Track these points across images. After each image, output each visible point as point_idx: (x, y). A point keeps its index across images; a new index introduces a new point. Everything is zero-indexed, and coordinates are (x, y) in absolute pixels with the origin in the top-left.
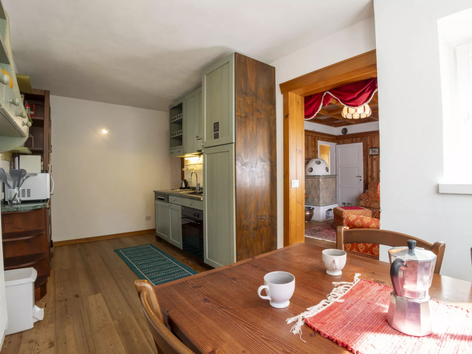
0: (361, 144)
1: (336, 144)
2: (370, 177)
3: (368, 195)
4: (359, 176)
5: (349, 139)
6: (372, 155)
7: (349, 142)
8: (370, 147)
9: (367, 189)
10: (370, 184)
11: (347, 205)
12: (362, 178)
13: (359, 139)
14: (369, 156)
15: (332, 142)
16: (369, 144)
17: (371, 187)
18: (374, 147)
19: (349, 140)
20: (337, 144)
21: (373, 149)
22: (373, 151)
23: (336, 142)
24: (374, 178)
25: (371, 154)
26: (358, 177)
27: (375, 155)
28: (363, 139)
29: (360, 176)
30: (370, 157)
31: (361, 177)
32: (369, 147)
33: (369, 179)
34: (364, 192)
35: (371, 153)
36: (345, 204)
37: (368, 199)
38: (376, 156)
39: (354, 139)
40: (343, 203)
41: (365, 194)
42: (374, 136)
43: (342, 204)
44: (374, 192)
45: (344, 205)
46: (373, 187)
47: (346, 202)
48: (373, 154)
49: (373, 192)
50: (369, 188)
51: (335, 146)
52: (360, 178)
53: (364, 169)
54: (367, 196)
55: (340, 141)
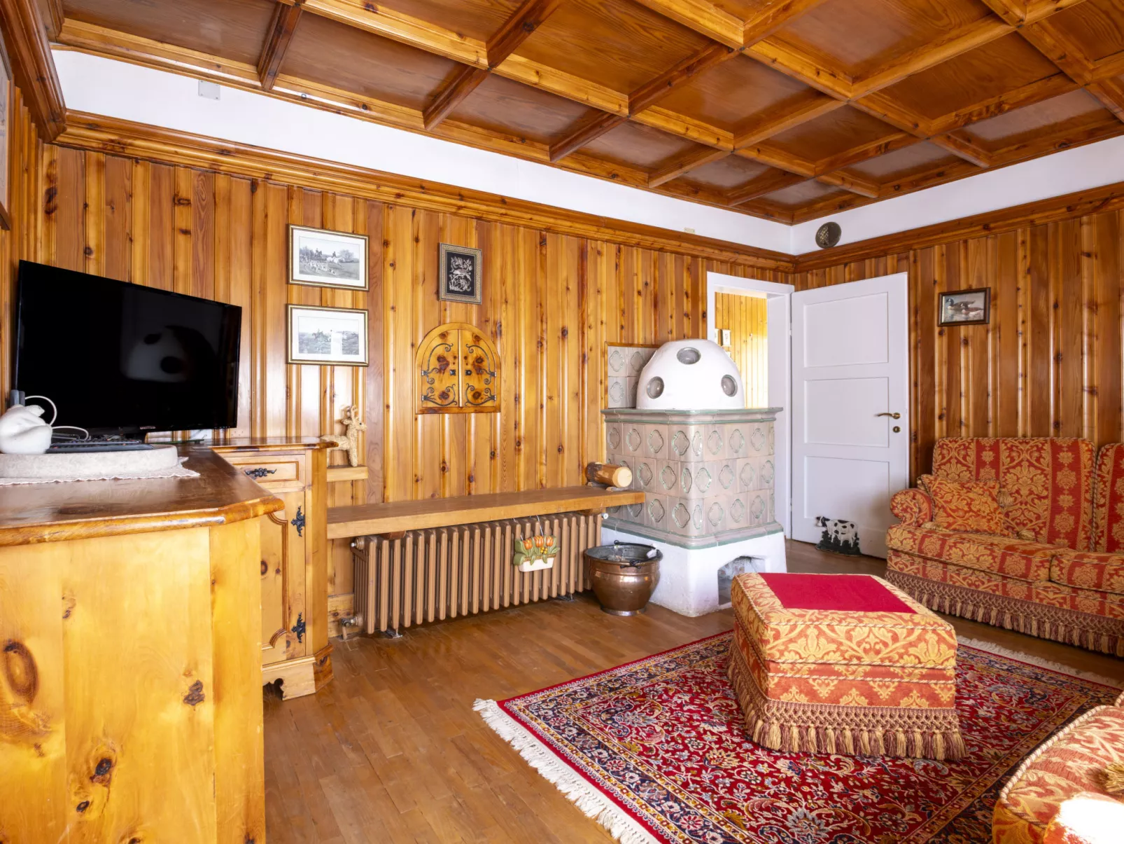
0: (903, 278)
1: (793, 287)
2: (941, 417)
3: (930, 500)
4: (889, 415)
5: (846, 265)
6: (952, 325)
7: (847, 277)
8: (945, 290)
9: (929, 472)
10: (941, 447)
11: (835, 528)
12: (904, 423)
13: (890, 261)
14: (937, 330)
15: (775, 280)
16: (937, 278)
17: (949, 461)
18: (963, 287)
19: (847, 269)
20: (796, 290)
21: (957, 299)
22: (957, 308)
23: (793, 283)
24: (961, 422)
25: (949, 320)
26: (885, 418)
27: (966, 323)
28: (912, 259)
29: (892, 412)
30: (941, 333)
31: (897, 416)
32: (937, 291)
33: (939, 428)
34: (913, 484)
35: (947, 313)
36: (827, 523)
37: (931, 520)
38: (971, 327)
39: (867, 262)
40: (818, 518)
41: (918, 496)
42: (966, 242)
43: (815, 521)
44: (963, 486)
45: (824, 525)
46: (959, 462)
47: (833, 516)
48: (960, 317)
49: (956, 485)
50: (935, 466)
51: (787, 296)
52: (894, 423)
53: (914, 384)
54: (925, 506)
55: (809, 276)
